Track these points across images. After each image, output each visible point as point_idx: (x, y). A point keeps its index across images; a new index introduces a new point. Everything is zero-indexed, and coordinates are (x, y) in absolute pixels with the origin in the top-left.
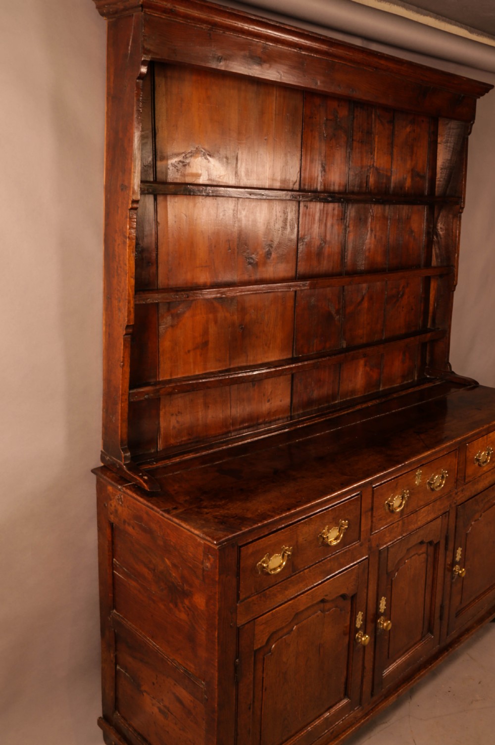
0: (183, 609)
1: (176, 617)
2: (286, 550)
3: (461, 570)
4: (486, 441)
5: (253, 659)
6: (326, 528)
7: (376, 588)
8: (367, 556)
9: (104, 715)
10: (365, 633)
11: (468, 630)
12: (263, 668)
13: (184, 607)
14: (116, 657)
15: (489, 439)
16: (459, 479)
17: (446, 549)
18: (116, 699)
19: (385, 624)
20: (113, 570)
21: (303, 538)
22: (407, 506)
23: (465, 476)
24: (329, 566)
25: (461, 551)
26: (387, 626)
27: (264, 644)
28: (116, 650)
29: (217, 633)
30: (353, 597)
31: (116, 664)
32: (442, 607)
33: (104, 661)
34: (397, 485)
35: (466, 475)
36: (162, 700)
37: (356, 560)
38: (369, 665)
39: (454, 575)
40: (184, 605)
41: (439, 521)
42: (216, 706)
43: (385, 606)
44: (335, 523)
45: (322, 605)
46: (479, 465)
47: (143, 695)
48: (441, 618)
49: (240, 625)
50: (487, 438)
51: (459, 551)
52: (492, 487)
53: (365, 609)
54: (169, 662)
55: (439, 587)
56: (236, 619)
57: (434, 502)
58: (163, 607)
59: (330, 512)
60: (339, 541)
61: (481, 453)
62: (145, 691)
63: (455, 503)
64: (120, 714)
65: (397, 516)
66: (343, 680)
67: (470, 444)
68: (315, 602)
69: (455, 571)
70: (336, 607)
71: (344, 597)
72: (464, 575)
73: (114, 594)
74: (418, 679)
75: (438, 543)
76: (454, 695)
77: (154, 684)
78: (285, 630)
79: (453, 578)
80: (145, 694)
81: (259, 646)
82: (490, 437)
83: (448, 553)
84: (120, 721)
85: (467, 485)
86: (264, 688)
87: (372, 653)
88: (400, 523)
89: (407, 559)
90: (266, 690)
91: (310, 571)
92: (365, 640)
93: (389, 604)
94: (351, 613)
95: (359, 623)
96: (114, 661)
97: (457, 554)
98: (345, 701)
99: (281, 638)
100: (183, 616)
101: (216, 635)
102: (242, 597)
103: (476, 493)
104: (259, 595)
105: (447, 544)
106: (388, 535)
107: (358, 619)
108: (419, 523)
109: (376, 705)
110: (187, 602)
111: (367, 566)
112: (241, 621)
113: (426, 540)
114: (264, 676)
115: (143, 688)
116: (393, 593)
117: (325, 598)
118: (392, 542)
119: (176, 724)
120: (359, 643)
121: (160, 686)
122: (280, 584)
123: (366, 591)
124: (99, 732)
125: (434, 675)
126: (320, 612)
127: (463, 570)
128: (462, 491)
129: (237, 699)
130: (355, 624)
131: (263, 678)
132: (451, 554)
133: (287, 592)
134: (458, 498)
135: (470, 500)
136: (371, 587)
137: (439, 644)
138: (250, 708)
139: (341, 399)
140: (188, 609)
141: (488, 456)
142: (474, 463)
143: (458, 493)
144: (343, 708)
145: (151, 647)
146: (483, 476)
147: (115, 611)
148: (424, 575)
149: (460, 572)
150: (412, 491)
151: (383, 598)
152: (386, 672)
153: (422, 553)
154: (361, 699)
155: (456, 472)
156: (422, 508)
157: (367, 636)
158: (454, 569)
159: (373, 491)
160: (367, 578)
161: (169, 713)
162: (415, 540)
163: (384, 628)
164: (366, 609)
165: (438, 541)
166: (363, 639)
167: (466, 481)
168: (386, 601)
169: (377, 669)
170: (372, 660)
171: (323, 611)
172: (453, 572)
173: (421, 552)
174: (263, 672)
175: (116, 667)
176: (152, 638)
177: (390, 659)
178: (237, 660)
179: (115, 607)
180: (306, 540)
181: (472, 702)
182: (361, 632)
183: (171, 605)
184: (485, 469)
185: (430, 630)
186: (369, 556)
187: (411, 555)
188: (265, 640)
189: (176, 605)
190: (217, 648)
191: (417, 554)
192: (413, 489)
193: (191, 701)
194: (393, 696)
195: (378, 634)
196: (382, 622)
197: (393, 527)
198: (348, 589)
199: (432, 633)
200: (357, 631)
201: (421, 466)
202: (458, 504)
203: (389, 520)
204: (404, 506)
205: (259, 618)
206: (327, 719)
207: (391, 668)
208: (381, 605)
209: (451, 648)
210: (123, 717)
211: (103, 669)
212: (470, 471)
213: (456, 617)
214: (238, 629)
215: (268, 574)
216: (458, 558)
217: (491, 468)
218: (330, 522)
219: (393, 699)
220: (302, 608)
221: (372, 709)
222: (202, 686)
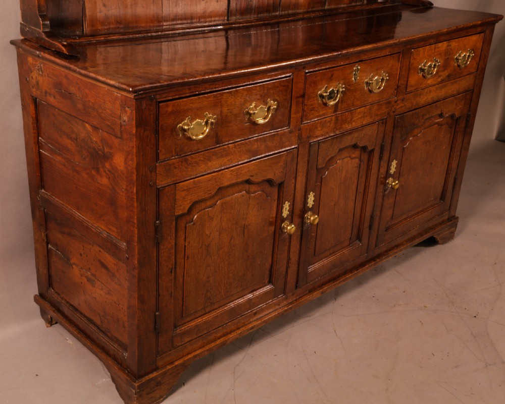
0: (104, 174)
1: (98, 183)
2: (210, 118)
3: (394, 182)
4: (433, 51)
5: (174, 224)
6: (253, 105)
7: (304, 181)
8: (296, 146)
9: (39, 293)
10: (291, 223)
11: (397, 246)
12: (185, 236)
13: (105, 171)
14: (47, 236)
15: (437, 50)
16: (399, 87)
17: (381, 158)
18: (50, 276)
19: (312, 218)
20: (39, 149)
21: (228, 110)
22: (342, 102)
23: (407, 85)
24: (256, 146)
25: (397, 164)
26: (314, 220)
27: (186, 211)
28: (47, 229)
29: (135, 189)
30: (281, 185)
31: (47, 244)
32: (372, 217)
33: (36, 241)
34: (332, 76)
35: (409, 84)
36: (89, 269)
37: (285, 147)
38: (294, 257)
39: (387, 187)
40: (105, 169)
41: (375, 127)
42: (136, 262)
43: (313, 201)
44: (263, 101)
45: (247, 186)
46: (424, 77)
47: (73, 268)
48: (370, 227)
49: (160, 186)
50: (435, 48)
51: (394, 164)
52: (435, 104)
53: (292, 201)
54: (93, 229)
55: (370, 197)
56: (156, 180)
57: (371, 104)
58: (86, 176)
59: (258, 88)
60: (267, 121)
61: (426, 63)
62: (74, 264)
63: (394, 112)
64: (54, 290)
65: (330, 110)
66: (268, 266)
67: (416, 50)
68: (240, 180)
69: (388, 183)
70: (263, 191)
71: (270, 182)
72: (397, 187)
73: (41, 174)
74: (344, 281)
75: (373, 150)
76: (378, 300)
77: (81, 255)
78: (208, 203)
79: (385, 190)
80: (74, 266)
81: (181, 213)
82: (438, 48)
83: (382, 163)
84: (53, 296)
85: (409, 95)
86: (186, 256)
87: (298, 247)
88: (334, 118)
89: (340, 160)
90: (188, 258)
91: (235, 147)
92: (290, 229)
93: (317, 200)
94: (278, 201)
95: (285, 213)
96: (45, 240)
97: (392, 167)
98: (268, 287)
99: (204, 209)
100: (105, 181)
101: (135, 191)
102: (162, 157)
103: (416, 107)
104: (181, 159)
105: (381, 153)
106: (320, 129)
107: (284, 209)
108: (354, 124)
109: (300, 298)
110: (107, 165)
111: (296, 156)
112: (161, 182)
113: (361, 144)
114: (187, 245)
115: (72, 261)
116: (322, 191)
117: (251, 178)
118: (323, 137)
119: (102, 289)
120: (285, 232)
121: (87, 256)
122: (202, 153)
123: (293, 181)
124: (36, 308)
125: (359, 283)
126: (244, 192)
127: (397, 182)
128: (403, 101)
129: (158, 260)
130: (282, 213)
131: (185, 246)
132: (386, 165)
133: (210, 164)
134: (397, 107)
135: (410, 112)
136: (299, 178)
137: (367, 253)
138: (171, 272)
139: (282, 11)
140: (108, 173)
141: (434, 68)
142: (418, 73)
143: (398, 102)
144: (266, 293)
145: (76, 217)
146: (427, 89)
147: (43, 191)
148: (356, 181)
149: (393, 184)
150: (349, 87)
151: (311, 193)
152: (311, 269)
153: (355, 158)
154: (285, 288)
155: (398, 78)
156: (357, 109)
157: (293, 226)
158: (387, 181)
159: (305, 76)
160: (295, 168)
161: (96, 281)
162: (348, 141)
163: (311, 222)
164: (294, 201)
165: (372, 148)
166: (289, 228)
167: (407, 91)
168: (314, 196)
169: (302, 264)
170: (298, 253)
171: (248, 192)
172: (385, 184)
173: (354, 156)
174: (185, 241)
175: (47, 246)
176: (78, 209)
177: (317, 256)
178: (157, 222)
179: (43, 187)
180: (231, 112)
181: (394, 306)
182: (287, 222)
183: (93, 172)
184: (429, 82)
185: (359, 237)
186: (298, 146)
187: (343, 157)
188: (187, 208)
189: (98, 172)
190: (135, 204)
191: (350, 157)
192: (349, 85)
193: (115, 264)
194: (318, 292)
195: (305, 228)
196: (309, 217)
197: (325, 121)
198: (275, 174)
199: (360, 241)
200: (283, 220)
201: (359, 61)
202: (396, 113)
203: (321, 113)
204: (338, 101)
205: (180, 184)
206: (250, 300)
207: (317, 266)
208: (309, 200)
209: (379, 258)
210: (56, 292)
211: (36, 250)
212: (413, 81)
213: (386, 231)
214: (158, 190)
215: (190, 139)
216: (393, 170)
217: (435, 83)
218: (258, 99)
219: (317, 294)
220: (226, 184)
221: (296, 300)
222: (123, 247)
